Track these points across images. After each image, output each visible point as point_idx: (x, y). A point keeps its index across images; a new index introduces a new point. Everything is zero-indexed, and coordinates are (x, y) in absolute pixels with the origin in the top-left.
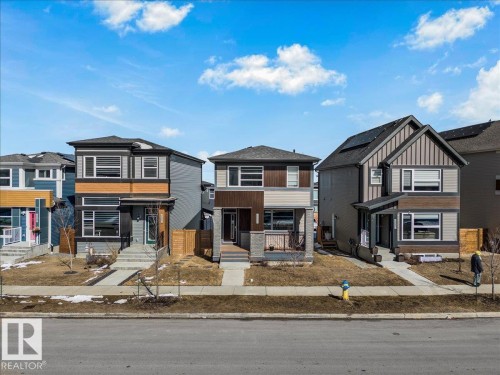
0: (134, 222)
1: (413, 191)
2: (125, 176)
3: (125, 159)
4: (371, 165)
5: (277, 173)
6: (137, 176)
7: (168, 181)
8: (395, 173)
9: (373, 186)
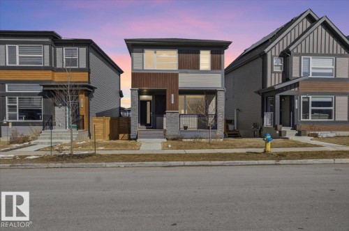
0: (57, 108)
1: (311, 76)
2: (47, 64)
3: (47, 47)
4: (273, 54)
5: (191, 56)
6: (59, 65)
7: (88, 70)
8: (295, 60)
9: (275, 73)
